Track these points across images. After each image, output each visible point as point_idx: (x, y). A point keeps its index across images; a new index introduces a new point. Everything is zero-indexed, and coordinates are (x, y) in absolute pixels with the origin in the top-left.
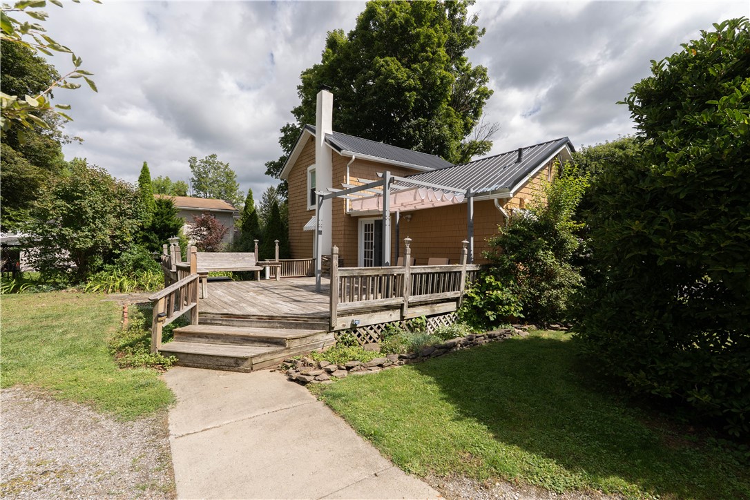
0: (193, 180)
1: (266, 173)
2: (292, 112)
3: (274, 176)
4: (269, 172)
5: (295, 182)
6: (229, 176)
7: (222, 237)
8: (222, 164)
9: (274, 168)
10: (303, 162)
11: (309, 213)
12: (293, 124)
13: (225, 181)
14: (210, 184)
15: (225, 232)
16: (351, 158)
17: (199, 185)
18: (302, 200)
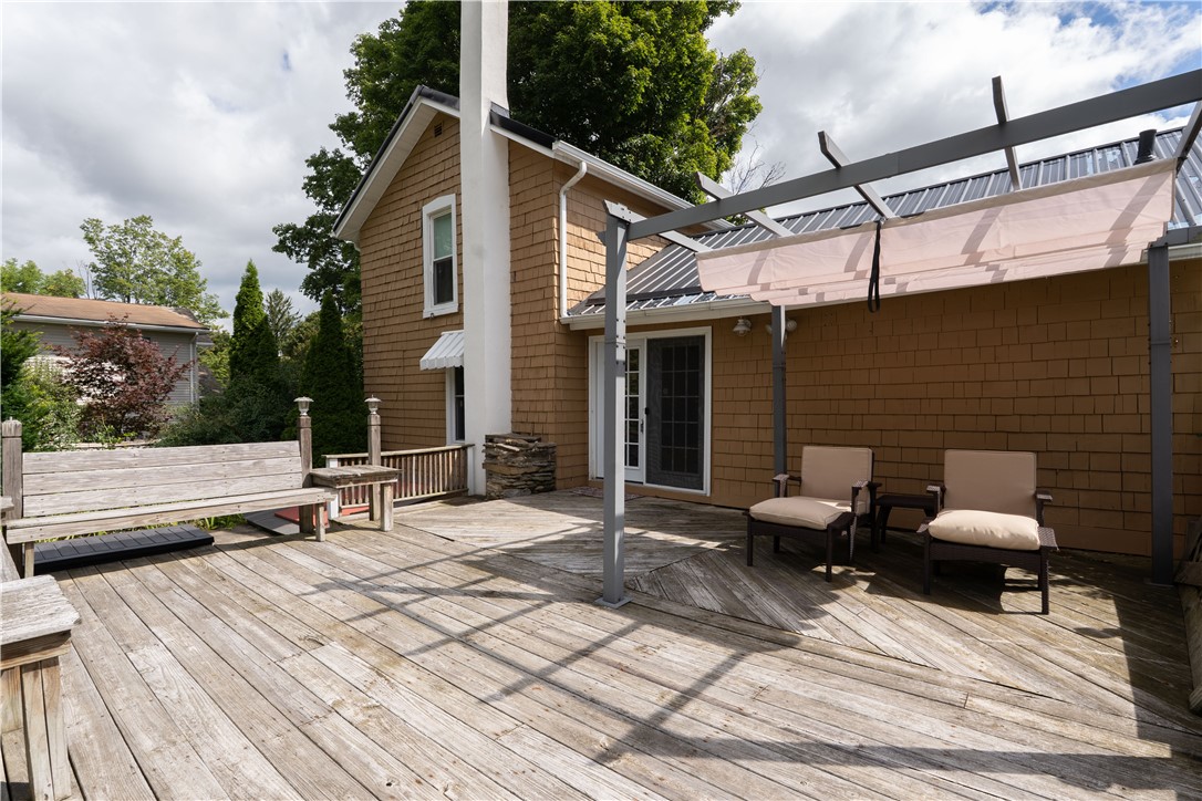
0: (94, 268)
1: (276, 249)
2: (332, 127)
3: (294, 257)
4: (281, 247)
5: (381, 246)
6: (183, 262)
7: (168, 389)
8: (164, 237)
9: (293, 238)
10: (408, 192)
11: (428, 324)
12: (337, 151)
13: (174, 272)
14: (137, 278)
15: (177, 375)
16: (576, 170)
17: (111, 281)
18: (409, 292)
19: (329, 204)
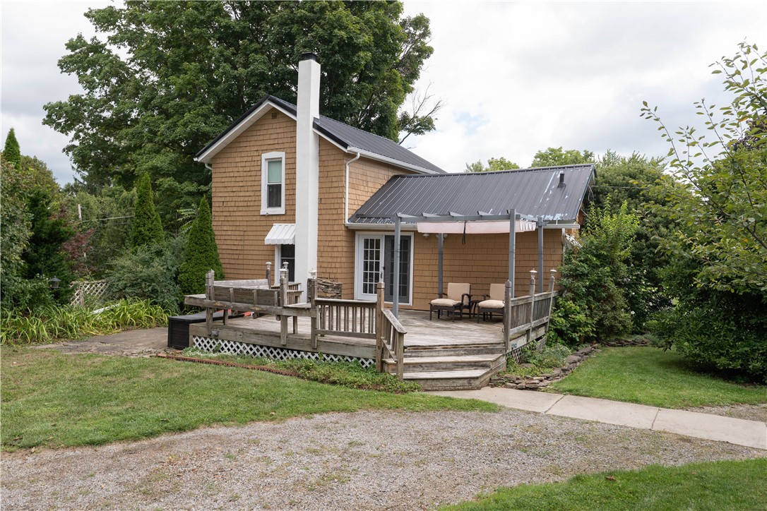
10: (252, 144)
18: (250, 199)
19: (91, 86)
